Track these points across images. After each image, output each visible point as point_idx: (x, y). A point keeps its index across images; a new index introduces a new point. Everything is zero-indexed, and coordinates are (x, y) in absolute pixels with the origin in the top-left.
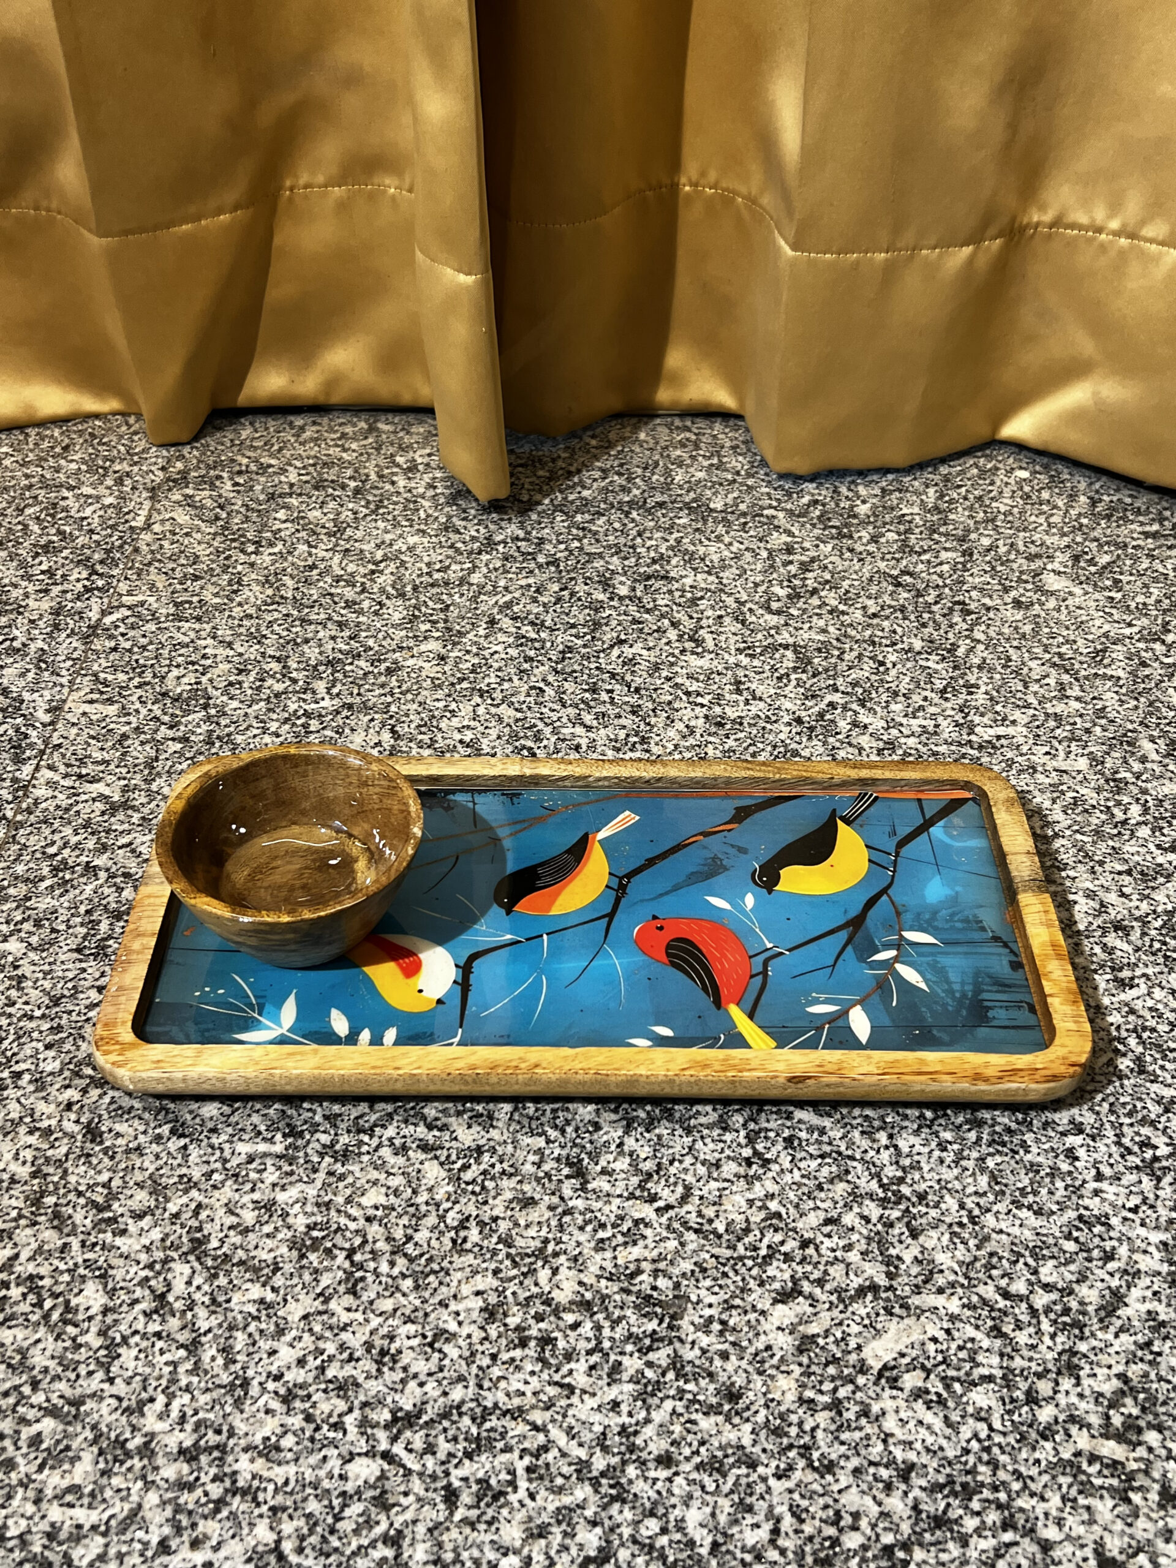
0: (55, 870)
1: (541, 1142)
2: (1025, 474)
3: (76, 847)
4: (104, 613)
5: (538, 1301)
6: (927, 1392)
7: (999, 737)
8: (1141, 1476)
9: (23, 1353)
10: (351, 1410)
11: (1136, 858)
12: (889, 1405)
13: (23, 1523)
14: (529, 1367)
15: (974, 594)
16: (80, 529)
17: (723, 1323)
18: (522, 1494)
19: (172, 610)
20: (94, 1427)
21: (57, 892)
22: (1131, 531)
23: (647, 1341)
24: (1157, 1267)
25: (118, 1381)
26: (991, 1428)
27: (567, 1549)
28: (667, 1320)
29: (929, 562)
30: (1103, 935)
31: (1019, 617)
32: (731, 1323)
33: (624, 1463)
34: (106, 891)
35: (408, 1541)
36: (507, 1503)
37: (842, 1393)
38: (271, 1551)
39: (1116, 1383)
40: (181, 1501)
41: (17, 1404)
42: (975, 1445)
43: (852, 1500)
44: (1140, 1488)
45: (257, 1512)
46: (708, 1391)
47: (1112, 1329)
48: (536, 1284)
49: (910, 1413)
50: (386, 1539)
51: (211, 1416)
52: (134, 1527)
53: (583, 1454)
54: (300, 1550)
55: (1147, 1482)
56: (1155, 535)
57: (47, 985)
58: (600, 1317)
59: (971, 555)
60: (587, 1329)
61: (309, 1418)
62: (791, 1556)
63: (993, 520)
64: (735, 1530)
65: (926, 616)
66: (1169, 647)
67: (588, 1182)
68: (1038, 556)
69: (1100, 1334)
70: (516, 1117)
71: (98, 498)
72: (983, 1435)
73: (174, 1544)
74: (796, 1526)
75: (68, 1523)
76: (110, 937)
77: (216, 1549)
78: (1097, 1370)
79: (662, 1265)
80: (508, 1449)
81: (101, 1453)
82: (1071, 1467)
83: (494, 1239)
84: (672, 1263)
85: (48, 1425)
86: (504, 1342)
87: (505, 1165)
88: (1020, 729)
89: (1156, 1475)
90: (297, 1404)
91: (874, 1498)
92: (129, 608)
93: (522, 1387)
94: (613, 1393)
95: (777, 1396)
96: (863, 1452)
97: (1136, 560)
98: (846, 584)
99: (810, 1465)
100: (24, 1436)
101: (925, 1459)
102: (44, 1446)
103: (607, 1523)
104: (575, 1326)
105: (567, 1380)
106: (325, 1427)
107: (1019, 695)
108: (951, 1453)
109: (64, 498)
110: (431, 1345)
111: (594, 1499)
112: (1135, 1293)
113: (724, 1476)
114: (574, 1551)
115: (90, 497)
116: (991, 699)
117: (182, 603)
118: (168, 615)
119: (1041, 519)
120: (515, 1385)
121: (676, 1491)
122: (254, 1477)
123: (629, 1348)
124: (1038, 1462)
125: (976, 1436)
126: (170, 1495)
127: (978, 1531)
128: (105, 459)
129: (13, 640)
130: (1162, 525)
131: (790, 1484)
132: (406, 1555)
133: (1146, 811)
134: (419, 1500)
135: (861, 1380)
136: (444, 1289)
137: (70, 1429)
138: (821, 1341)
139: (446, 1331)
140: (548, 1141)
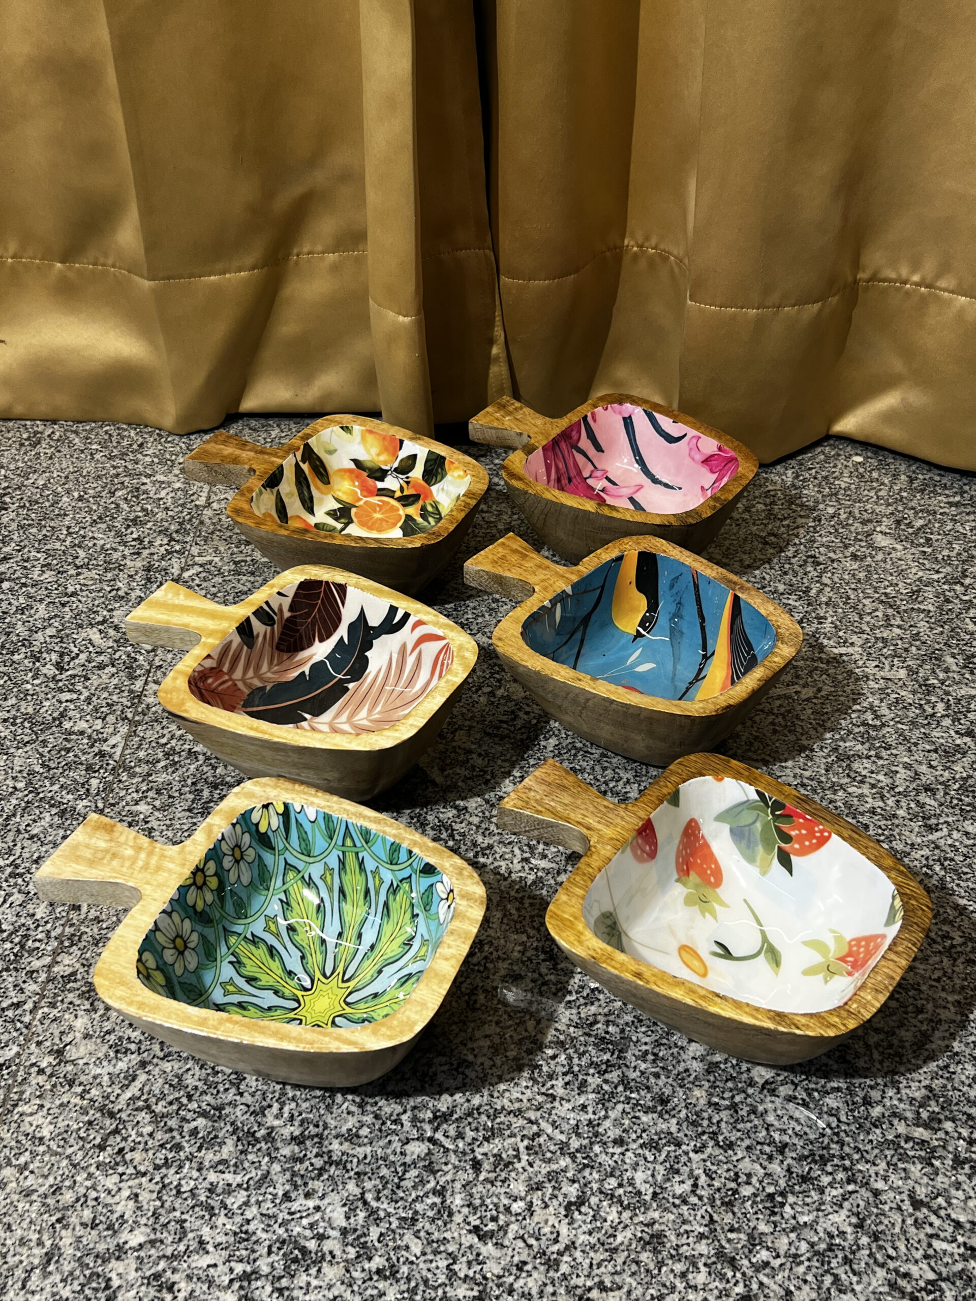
0: (167, 755)
1: (524, 938)
2: (859, 459)
3: (181, 738)
4: (182, 570)
5: (527, 1042)
6: (795, 1098)
7: (841, 655)
8: (940, 1149)
9: (180, 1078)
10: (405, 1112)
11: (942, 741)
12: (770, 1106)
13: (192, 1183)
14: (524, 1084)
15: (822, 550)
16: (159, 507)
17: (655, 1054)
18: (524, 1163)
19: (232, 567)
20: (232, 1124)
21: (170, 770)
22: (939, 502)
23: (604, 1067)
24: (953, 1017)
25: (246, 1094)
26: (839, 1121)
27: (556, 1197)
28: (617, 1053)
29: (788, 526)
30: (917, 795)
31: (855, 567)
32: (661, 1054)
33: (591, 1143)
34: (205, 769)
35: (449, 1193)
36: (514, 1169)
37: (737, 1099)
38: (359, 1200)
39: (923, 1091)
40: (296, 1169)
41: (179, 1109)
42: (828, 1131)
43: (746, 1165)
44: (939, 1157)
45: (347, 1176)
46: (647, 1099)
47: (922, 1057)
48: (526, 1030)
49: (784, 1112)
50: (434, 1192)
51: (311, 1116)
52: (266, 1185)
53: (563, 1138)
54: (378, 1199)
55: (944, 1153)
56: (957, 505)
57: (170, 834)
58: (571, 1051)
59: (820, 520)
60: (562, 1058)
61: (377, 1117)
62: (706, 1200)
63: (836, 494)
64: (668, 1185)
65: (787, 566)
66: (967, 588)
67: (557, 964)
68: (870, 521)
69: (913, 1061)
70: (505, 921)
71: (169, 484)
72: (834, 1125)
73: (293, 1195)
74: (709, 1182)
75: (221, 1183)
76: (211, 801)
77: (322, 1198)
78: (912, 1084)
79: (612, 1018)
80: (512, 1135)
81: (239, 1139)
82: (894, 1144)
83: (495, 1002)
84: (618, 1016)
85: (201, 1122)
86: (506, 1067)
87: (500, 953)
88: (857, 649)
89: (951, 1149)
90: (369, 1108)
91: (761, 1165)
92: (201, 566)
93: (520, 1096)
94: (581, 1100)
95: (694, 1101)
96: (753, 1136)
97: (942, 523)
98: (727, 543)
99: (717, 1144)
100: (186, 1129)
101: (795, 1140)
102: (200, 1135)
103: (582, 1181)
104: (554, 1057)
105: (551, 1091)
106: (389, 1123)
107: (856, 624)
108: (812, 1137)
109: (143, 484)
110: (456, 1070)
111: (572, 1166)
112: (938, 1034)
113: (660, 1151)
114: (561, 1198)
115: (163, 482)
116: (836, 627)
117: (239, 562)
118: (230, 571)
119: (872, 494)
120: (516, 1095)
121: (628, 1161)
122: (343, 1154)
123: (592, 1071)
124: (871, 1141)
125: (829, 1125)
126: (287, 1166)
127: (831, 1184)
128: (172, 454)
129: (118, 590)
130: (962, 496)
131: (704, 1156)
132: (448, 1202)
133: (948, 707)
134: (455, 1167)
135: (750, 1091)
136: (463, 1034)
137: (216, 1125)
138: (722, 1066)
139: (466, 1061)
140: (529, 937)
